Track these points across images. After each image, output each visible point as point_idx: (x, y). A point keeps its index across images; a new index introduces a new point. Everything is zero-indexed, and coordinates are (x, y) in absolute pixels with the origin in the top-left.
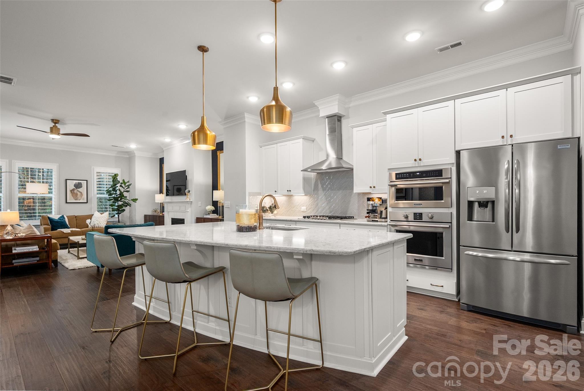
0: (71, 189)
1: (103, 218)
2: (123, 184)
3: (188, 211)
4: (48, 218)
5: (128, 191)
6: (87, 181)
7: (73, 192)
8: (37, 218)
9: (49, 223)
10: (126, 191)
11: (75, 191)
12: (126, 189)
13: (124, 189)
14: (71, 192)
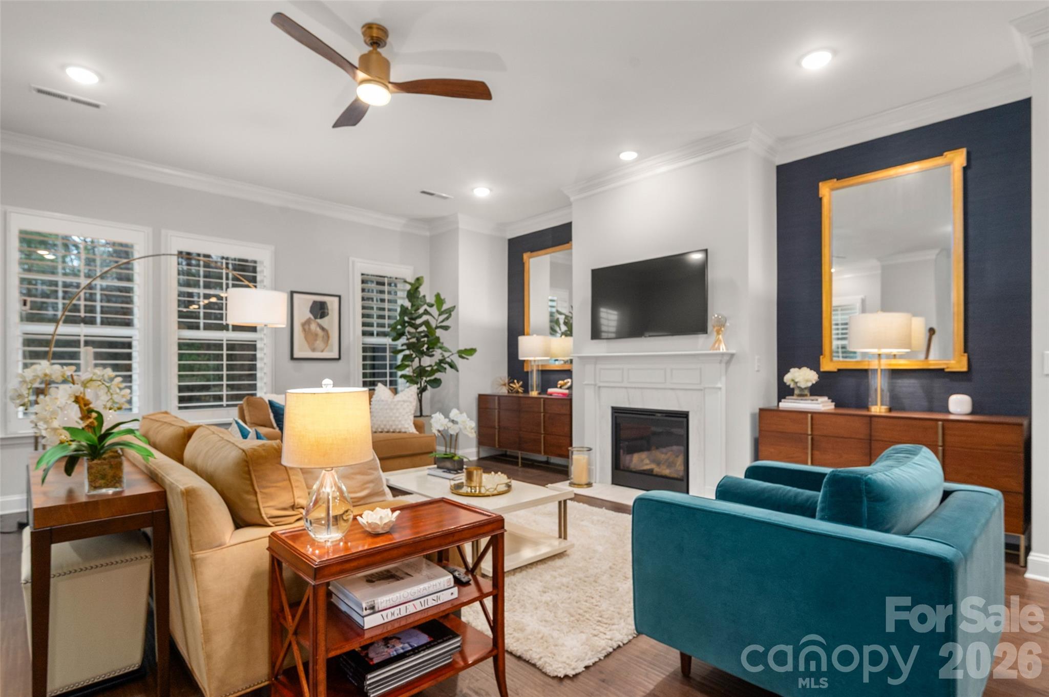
0: (304, 320)
1: (406, 404)
2: (435, 307)
3: (719, 385)
4: (269, 406)
5: (446, 328)
6: (339, 297)
7: (306, 327)
8: (225, 403)
9: (270, 420)
10: (441, 327)
11: (313, 327)
12: (440, 322)
13: (437, 320)
14: (304, 330)
